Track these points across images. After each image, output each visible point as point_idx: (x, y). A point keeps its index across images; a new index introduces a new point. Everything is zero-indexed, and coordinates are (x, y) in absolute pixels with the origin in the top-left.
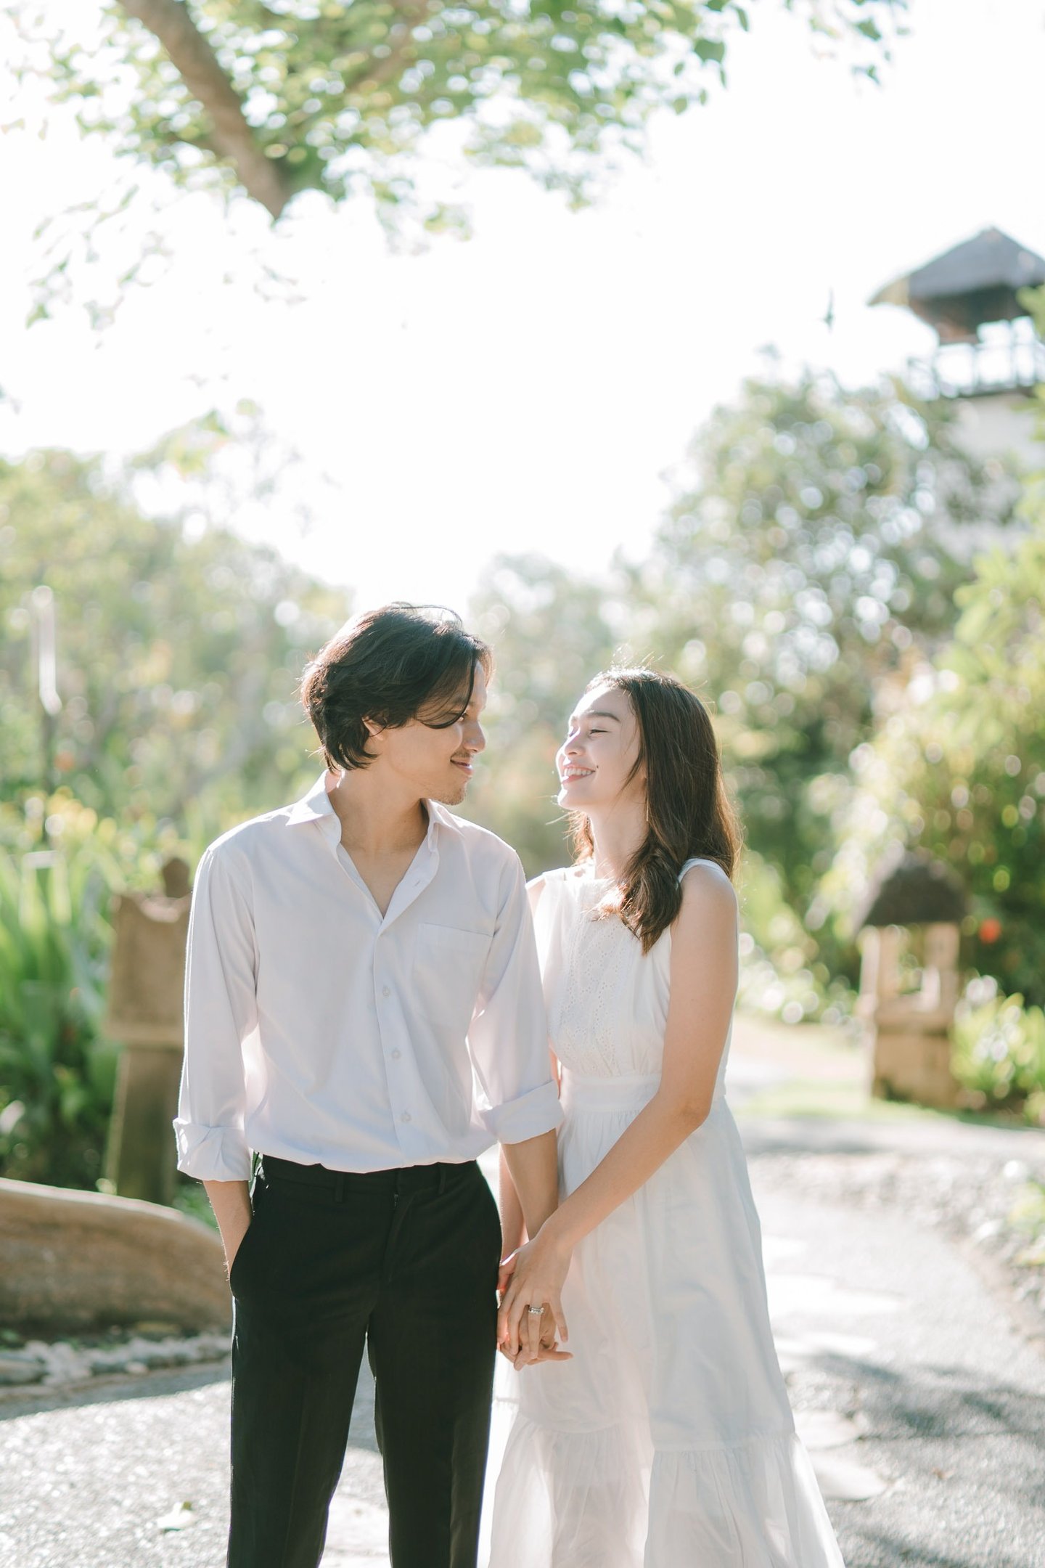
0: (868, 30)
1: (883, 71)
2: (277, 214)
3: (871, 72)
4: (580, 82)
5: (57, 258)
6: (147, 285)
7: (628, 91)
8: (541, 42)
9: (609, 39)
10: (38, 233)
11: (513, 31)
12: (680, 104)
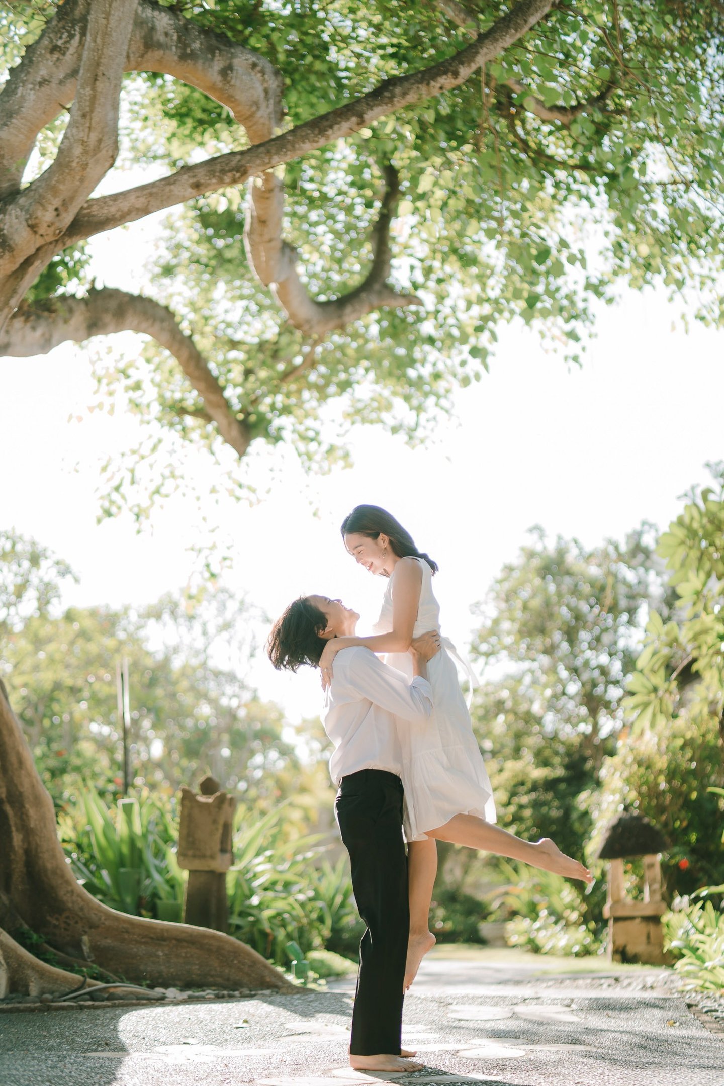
0: (573, 336)
1: (583, 358)
2: (242, 453)
3: (575, 359)
4: (412, 373)
5: (115, 482)
6: (167, 496)
7: (437, 376)
8: (390, 351)
9: (427, 348)
10: (104, 469)
11: (371, 346)
12: (465, 381)
